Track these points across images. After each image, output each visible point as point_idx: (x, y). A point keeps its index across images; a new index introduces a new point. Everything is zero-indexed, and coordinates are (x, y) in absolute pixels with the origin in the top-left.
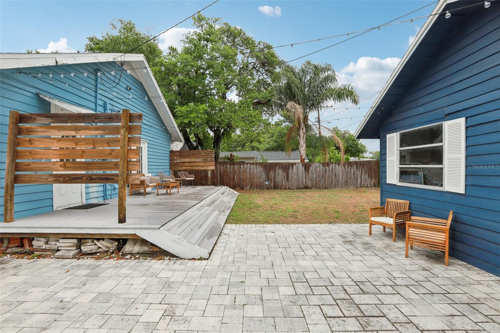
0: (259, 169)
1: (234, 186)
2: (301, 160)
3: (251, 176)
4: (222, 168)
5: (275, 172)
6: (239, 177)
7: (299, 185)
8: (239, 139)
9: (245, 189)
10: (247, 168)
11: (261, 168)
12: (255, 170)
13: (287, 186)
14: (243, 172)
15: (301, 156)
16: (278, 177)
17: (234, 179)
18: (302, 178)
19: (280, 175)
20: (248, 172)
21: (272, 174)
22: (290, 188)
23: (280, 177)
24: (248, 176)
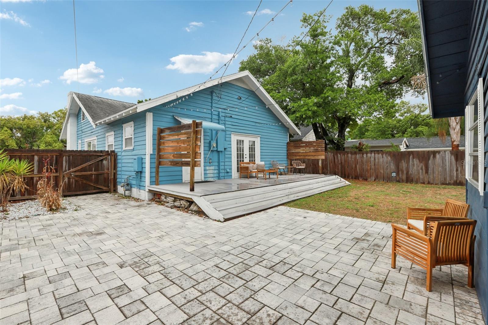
0: (386, 158)
1: (356, 176)
2: (452, 147)
3: (376, 166)
4: (343, 157)
5: (408, 162)
6: (362, 167)
7: (445, 179)
8: (398, 124)
9: (369, 180)
10: (371, 157)
11: (389, 158)
12: (381, 160)
13: (426, 180)
14: (367, 162)
15: (453, 142)
16: (413, 168)
17: (356, 169)
18: (451, 171)
19: (415, 166)
20: (372, 162)
21: (404, 165)
22: (432, 182)
23: (415, 168)
24: (373, 167)
